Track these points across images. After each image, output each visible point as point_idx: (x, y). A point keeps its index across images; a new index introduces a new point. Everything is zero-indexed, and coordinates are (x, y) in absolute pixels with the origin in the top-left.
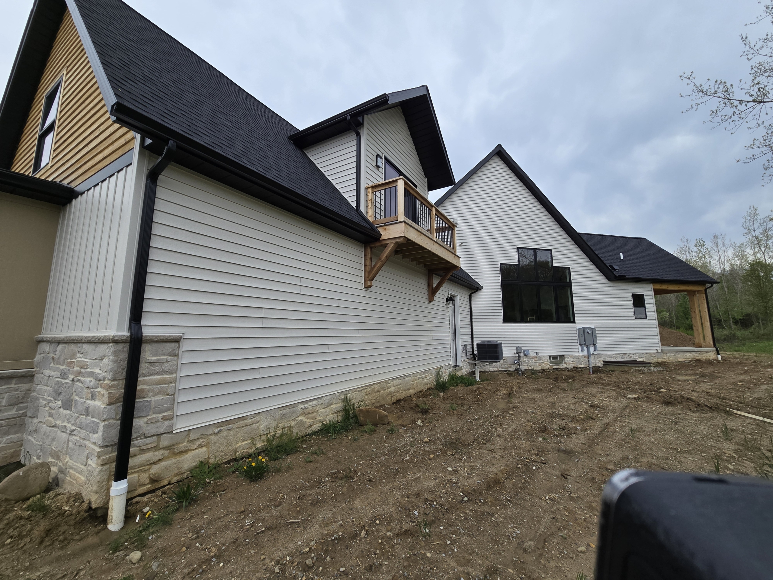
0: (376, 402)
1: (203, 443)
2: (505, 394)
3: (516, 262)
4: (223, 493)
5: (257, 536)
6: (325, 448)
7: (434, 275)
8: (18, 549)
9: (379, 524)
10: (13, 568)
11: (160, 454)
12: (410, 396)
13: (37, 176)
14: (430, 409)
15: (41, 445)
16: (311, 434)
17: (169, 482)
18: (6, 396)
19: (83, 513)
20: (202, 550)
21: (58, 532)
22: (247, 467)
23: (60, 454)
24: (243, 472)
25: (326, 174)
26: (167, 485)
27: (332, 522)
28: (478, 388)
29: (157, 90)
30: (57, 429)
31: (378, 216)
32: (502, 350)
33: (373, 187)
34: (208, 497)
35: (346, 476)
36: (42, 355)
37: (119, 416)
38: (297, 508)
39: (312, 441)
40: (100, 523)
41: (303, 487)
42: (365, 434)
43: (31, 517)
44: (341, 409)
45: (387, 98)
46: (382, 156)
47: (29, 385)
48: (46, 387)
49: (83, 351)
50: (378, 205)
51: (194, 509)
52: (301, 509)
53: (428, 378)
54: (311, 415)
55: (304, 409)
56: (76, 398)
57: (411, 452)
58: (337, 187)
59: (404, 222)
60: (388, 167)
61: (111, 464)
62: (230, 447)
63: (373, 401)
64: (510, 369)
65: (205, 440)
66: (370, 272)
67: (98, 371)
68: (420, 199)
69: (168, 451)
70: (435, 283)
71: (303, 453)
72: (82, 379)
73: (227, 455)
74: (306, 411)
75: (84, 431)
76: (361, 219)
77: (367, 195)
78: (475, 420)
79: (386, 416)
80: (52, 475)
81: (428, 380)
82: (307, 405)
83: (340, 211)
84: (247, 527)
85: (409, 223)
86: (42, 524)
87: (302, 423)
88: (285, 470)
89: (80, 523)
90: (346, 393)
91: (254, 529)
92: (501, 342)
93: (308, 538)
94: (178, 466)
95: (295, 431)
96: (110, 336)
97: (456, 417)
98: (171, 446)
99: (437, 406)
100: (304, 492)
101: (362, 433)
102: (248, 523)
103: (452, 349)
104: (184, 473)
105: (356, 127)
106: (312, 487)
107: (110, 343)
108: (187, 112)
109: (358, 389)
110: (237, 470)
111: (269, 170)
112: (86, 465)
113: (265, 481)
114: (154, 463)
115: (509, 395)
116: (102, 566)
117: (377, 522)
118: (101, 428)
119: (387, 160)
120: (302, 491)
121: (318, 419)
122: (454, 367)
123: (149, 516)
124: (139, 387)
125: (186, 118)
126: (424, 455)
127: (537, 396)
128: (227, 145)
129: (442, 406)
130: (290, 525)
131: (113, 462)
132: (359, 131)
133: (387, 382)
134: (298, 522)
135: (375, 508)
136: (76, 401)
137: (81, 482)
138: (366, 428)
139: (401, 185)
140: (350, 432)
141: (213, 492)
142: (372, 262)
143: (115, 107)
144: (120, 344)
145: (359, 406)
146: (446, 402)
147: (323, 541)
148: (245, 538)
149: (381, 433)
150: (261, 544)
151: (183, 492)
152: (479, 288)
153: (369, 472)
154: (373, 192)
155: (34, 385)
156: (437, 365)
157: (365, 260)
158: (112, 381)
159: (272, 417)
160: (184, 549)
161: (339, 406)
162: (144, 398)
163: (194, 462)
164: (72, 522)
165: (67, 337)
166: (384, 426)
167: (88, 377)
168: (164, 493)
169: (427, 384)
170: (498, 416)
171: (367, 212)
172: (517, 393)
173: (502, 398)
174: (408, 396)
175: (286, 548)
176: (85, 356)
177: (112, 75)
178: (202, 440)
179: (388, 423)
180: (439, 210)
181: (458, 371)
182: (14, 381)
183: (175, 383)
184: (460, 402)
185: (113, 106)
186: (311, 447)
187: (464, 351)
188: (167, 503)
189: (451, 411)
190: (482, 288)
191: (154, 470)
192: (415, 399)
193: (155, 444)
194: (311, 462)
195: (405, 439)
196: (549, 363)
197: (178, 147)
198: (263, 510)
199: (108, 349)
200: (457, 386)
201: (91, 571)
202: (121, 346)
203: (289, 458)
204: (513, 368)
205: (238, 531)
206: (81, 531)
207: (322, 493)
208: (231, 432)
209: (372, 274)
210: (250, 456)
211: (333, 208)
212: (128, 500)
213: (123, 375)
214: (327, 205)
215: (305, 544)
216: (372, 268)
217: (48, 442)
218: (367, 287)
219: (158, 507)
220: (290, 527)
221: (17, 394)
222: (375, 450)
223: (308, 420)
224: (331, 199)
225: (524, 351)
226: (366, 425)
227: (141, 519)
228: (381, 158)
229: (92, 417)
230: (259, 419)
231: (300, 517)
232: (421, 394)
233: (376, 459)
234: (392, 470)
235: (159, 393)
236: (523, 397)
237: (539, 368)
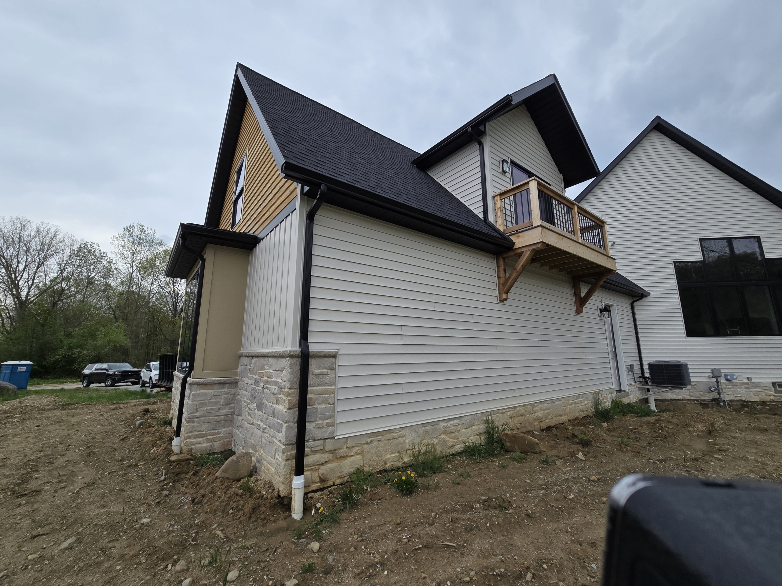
0: (522, 427)
1: (359, 451)
2: (702, 431)
3: (700, 258)
4: (379, 501)
5: (415, 552)
6: (471, 472)
7: (581, 283)
8: (236, 519)
9: (547, 570)
10: (235, 533)
11: (325, 457)
12: (563, 424)
13: (234, 230)
14: (592, 441)
15: (244, 438)
16: (454, 454)
17: (334, 483)
18: (223, 397)
19: (275, 499)
20: (368, 554)
21: (260, 511)
22: (398, 479)
23: (257, 447)
24: (394, 484)
25: (450, 190)
26: (333, 486)
27: (490, 554)
28: (658, 420)
29: (309, 146)
30: (254, 427)
31: (509, 224)
32: (688, 373)
33: (501, 195)
34: (367, 504)
35: (500, 506)
36: (242, 367)
37: (296, 419)
38: (451, 531)
39: (456, 462)
40: (286, 511)
41: (454, 510)
42: (515, 462)
43: (243, 495)
44: (484, 431)
45: (511, 99)
46: (508, 160)
47: (235, 390)
48: (246, 392)
49: (269, 364)
50: (508, 213)
51: (356, 513)
52: (455, 532)
53: (584, 404)
54: (453, 435)
55: (445, 428)
56: (266, 402)
57: (575, 488)
58: (462, 200)
59: (541, 226)
60: (515, 170)
61: (292, 460)
62: (380, 457)
63: (519, 426)
64: (703, 398)
65: (360, 448)
66: (504, 285)
67: (280, 380)
68: (558, 198)
69: (332, 455)
70: (584, 291)
71: (449, 474)
72: (269, 386)
73: (378, 465)
74: (447, 429)
75: (272, 430)
76: (490, 230)
77: (495, 204)
78: (661, 461)
79: (537, 444)
80: (253, 464)
81: (585, 406)
82: (449, 424)
83: (468, 224)
84: (405, 540)
85: (546, 226)
86: (250, 503)
87: (444, 442)
88: (433, 489)
89: (273, 507)
90: (488, 414)
91: (411, 544)
92: (686, 362)
93: (467, 566)
94: (340, 470)
95: (439, 449)
96: (287, 352)
97: (631, 454)
98: (334, 450)
99: (601, 438)
100: (455, 515)
101: (510, 460)
102: (406, 536)
103: (613, 370)
104: (345, 477)
105: (478, 137)
106: (464, 512)
107: (287, 357)
108: (331, 158)
109: (501, 411)
110: (388, 481)
111: (399, 196)
112: (274, 459)
113: (416, 497)
114: (322, 464)
115: (710, 432)
116: (291, 549)
117: (545, 566)
118: (284, 429)
119: (513, 163)
120: (453, 513)
121: (460, 439)
122: (618, 391)
123: (321, 512)
124: (309, 396)
125: (331, 164)
126: (593, 495)
127: (759, 437)
128: (364, 179)
129: (609, 439)
130: (446, 547)
131: (293, 458)
132: (482, 140)
133: (533, 405)
134: (454, 546)
135: (538, 548)
136: (266, 405)
137: (272, 472)
138: (513, 455)
139: (533, 187)
140: (496, 457)
141: (371, 499)
142: (505, 273)
143: (284, 166)
144: (294, 358)
145: (503, 430)
146: (613, 434)
147: (484, 573)
148: (405, 551)
149: (533, 464)
150: (419, 560)
151: (347, 495)
152: (645, 294)
153: (525, 505)
154: (501, 200)
155: (238, 390)
156: (595, 389)
157: (498, 272)
158: (290, 389)
159: (416, 433)
160: (352, 549)
161: (481, 428)
162: (312, 405)
163: (352, 468)
164: (268, 505)
165: (258, 352)
166: (535, 455)
167: (273, 385)
168: (331, 493)
169: (583, 411)
170: (696, 460)
171: (496, 222)
172: (724, 431)
173: (698, 436)
174: (560, 423)
175: (445, 571)
176: (270, 368)
177: (279, 141)
178: (357, 448)
179: (540, 452)
180: (583, 207)
181: (623, 397)
182: (227, 385)
183: (335, 394)
184: (633, 436)
185: (282, 166)
186: (456, 468)
187: (630, 373)
188: (334, 502)
189: (623, 446)
190: (649, 294)
191: (323, 470)
192: (570, 428)
193: (322, 447)
194: (459, 484)
195: (564, 473)
196: (773, 393)
197: (328, 189)
198: (417, 526)
199: (286, 363)
200: (624, 415)
201: (285, 551)
202: (295, 360)
203: (435, 477)
204: (709, 397)
205: (397, 542)
206: (274, 514)
207: (475, 520)
208: (381, 443)
209: (507, 286)
210: (398, 469)
211: (462, 222)
212: (305, 494)
213: (297, 385)
214: (455, 219)
215: (465, 573)
216: (507, 280)
217: (249, 436)
218: (502, 301)
219: (327, 504)
220: (446, 550)
221: (229, 396)
222: (528, 481)
223: (450, 440)
224: (458, 213)
225: (726, 375)
226: (514, 452)
227: (315, 513)
228: (507, 162)
229: (277, 419)
230: (404, 434)
231: (456, 541)
232: (577, 422)
233: (532, 492)
234: (554, 508)
235: (323, 402)
236: (734, 438)
237: (756, 399)
